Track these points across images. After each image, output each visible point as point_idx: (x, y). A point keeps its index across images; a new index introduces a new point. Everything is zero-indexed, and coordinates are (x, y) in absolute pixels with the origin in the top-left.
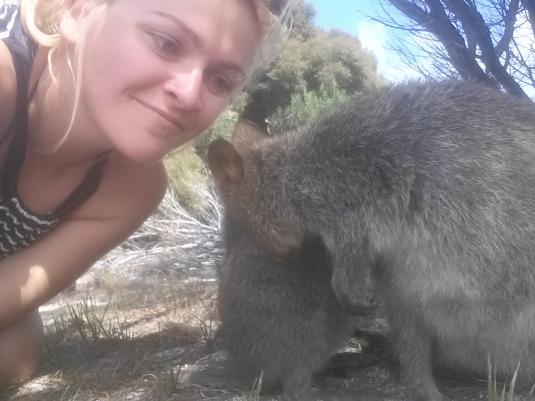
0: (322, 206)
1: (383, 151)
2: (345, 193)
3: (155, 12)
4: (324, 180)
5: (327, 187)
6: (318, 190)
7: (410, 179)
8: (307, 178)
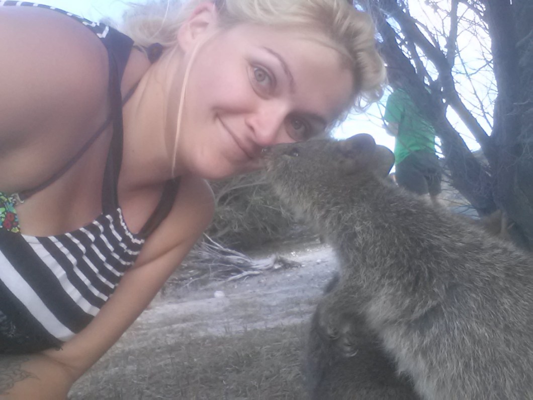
0: (357, 249)
1: (432, 263)
2: (381, 259)
3: (265, 48)
4: (377, 236)
5: (375, 243)
6: (366, 238)
7: (431, 303)
8: (369, 224)
